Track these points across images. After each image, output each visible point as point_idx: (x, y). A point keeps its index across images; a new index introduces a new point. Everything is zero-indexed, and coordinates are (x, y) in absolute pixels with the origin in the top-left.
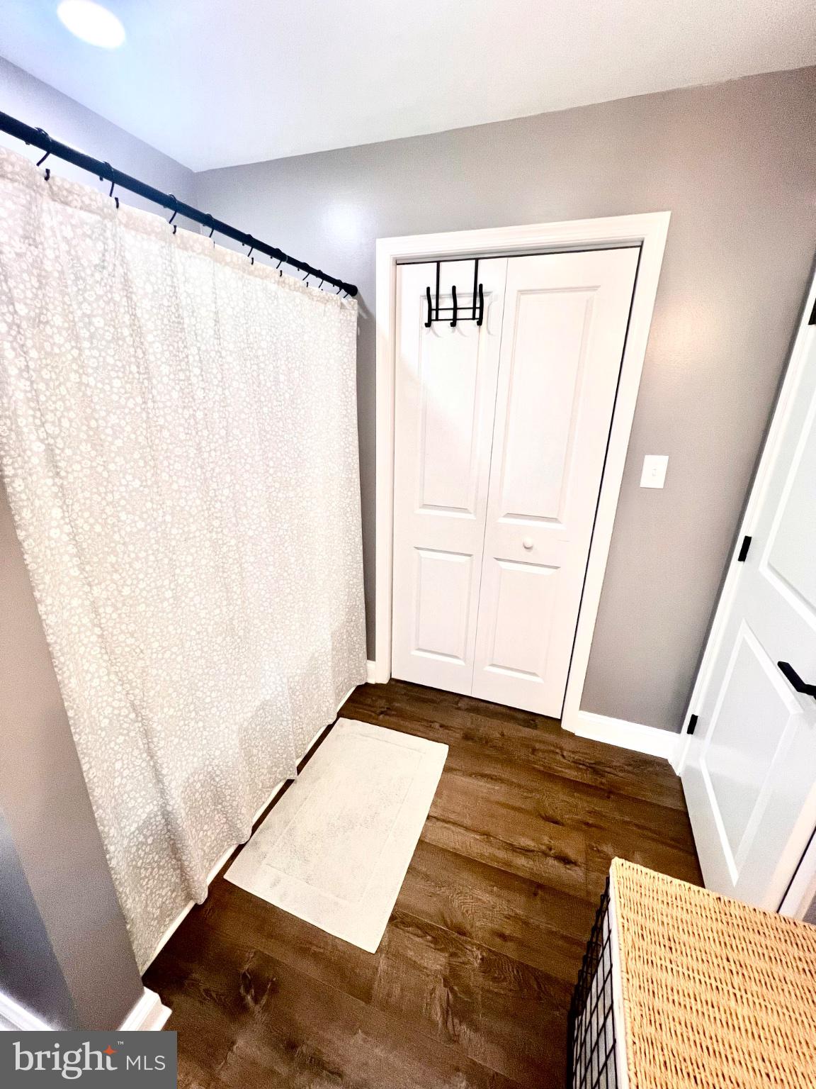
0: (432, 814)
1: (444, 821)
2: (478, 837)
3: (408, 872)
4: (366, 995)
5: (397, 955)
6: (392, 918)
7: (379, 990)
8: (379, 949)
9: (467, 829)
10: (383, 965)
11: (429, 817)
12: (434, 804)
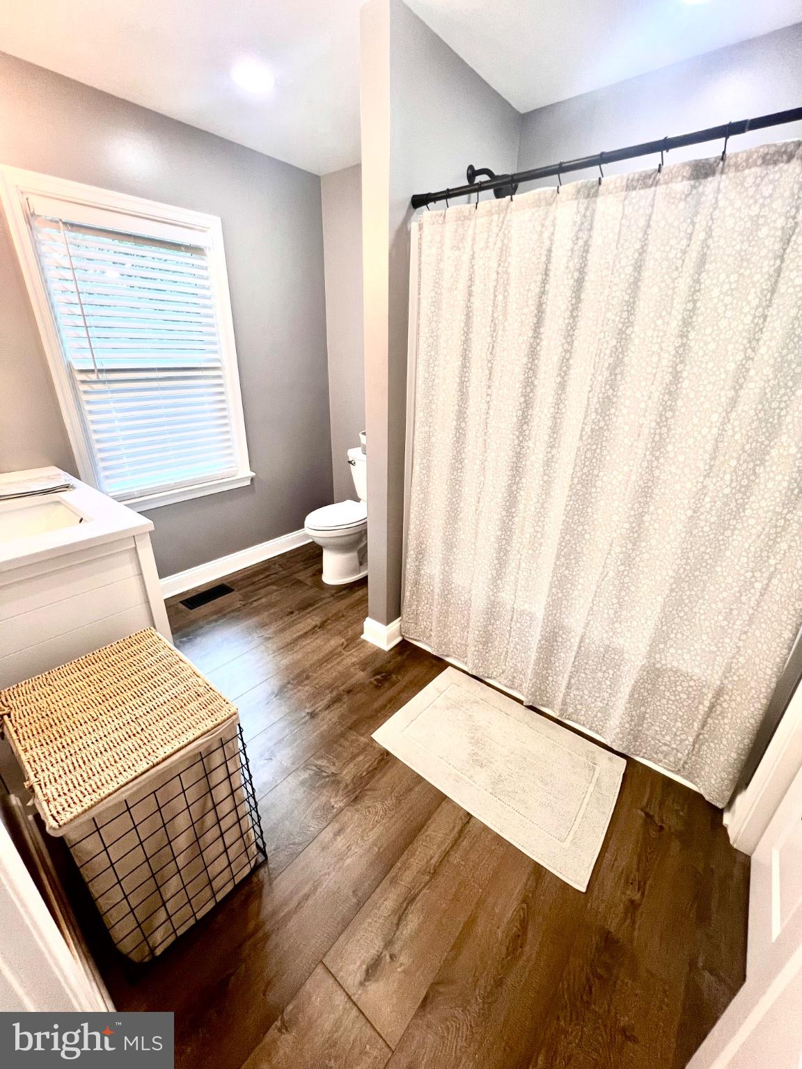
0: (472, 819)
1: (461, 832)
2: (433, 861)
3: (419, 776)
4: (354, 727)
5: (364, 749)
6: (388, 753)
7: (352, 736)
8: (373, 740)
9: (447, 854)
10: (363, 739)
11: (469, 816)
12: (486, 829)
